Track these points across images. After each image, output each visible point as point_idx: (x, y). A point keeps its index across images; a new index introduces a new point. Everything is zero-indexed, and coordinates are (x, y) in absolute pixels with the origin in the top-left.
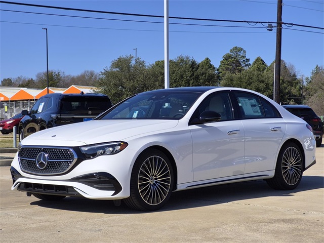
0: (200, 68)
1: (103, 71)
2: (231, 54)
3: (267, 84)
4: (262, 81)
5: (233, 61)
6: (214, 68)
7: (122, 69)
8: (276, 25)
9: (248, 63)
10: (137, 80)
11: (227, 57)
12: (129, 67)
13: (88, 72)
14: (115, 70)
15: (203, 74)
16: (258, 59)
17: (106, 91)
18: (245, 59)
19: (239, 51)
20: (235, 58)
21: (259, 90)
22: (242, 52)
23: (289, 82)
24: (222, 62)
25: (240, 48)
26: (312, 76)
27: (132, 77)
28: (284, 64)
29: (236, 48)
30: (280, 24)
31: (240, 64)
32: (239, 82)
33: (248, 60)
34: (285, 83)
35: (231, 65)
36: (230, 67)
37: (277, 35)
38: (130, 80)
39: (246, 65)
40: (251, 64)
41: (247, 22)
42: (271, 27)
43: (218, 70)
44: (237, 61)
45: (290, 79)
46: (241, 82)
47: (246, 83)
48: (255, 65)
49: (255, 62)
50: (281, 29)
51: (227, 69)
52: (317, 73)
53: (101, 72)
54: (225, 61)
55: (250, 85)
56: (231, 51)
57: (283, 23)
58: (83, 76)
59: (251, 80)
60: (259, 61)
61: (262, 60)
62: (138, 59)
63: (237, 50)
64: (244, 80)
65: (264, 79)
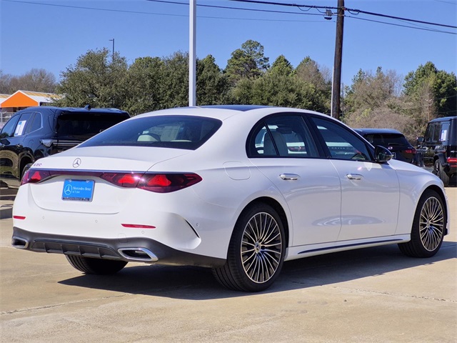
0: (205, 70)
1: (66, 71)
2: (244, 50)
3: (299, 95)
4: (292, 91)
5: (247, 60)
6: (219, 70)
7: (94, 69)
8: (336, 11)
9: (267, 63)
10: (116, 86)
11: (237, 55)
12: (104, 66)
13: (36, 71)
14: (82, 69)
15: (210, 78)
16: (279, 59)
17: (71, 100)
18: (262, 58)
19: (253, 46)
20: (248, 57)
21: (289, 102)
22: (258, 48)
23: (323, 92)
24: (230, 61)
25: (256, 42)
26: (353, 84)
27: (107, 81)
28: (316, 66)
29: (250, 42)
30: (341, 10)
31: (255, 64)
32: (259, 91)
33: (266, 59)
34: (317, 93)
35: (243, 66)
36: (242, 69)
37: (337, 26)
38: (105, 85)
39: (264, 67)
40: (271, 65)
41: (298, 6)
42: (330, 14)
43: (224, 72)
44: (251, 60)
45: (323, 89)
46: (262, 90)
47: (270, 92)
48: (277, 67)
49: (276, 62)
50: (343, 17)
51: (237, 71)
52: (360, 80)
53: (63, 73)
54: (235, 61)
55: (275, 95)
56: (244, 46)
57: (346, 9)
58: (29, 77)
59: (277, 89)
60: (282, 61)
61: (285, 60)
62: (116, 54)
63: (252, 45)
64: (267, 88)
65: (294, 87)
